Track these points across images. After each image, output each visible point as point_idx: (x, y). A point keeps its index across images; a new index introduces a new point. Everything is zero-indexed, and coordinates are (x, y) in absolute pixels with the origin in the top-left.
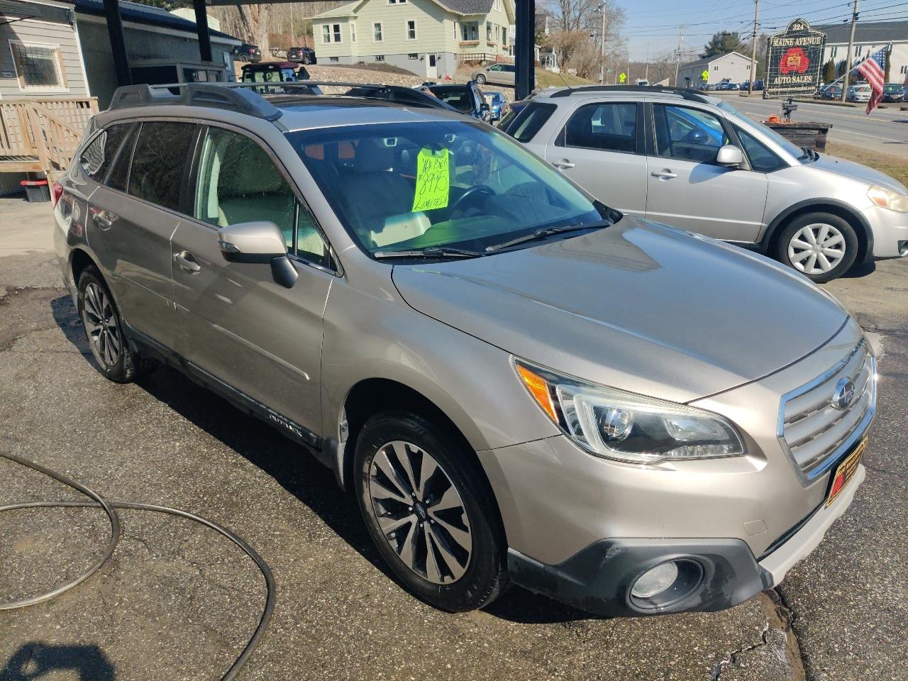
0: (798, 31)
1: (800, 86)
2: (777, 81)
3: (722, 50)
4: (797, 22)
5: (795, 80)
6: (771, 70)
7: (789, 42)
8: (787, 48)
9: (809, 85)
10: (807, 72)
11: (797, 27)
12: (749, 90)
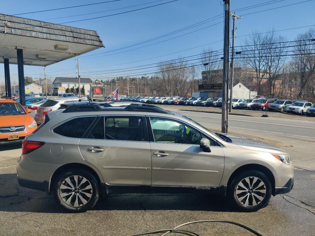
0: (97, 83)
1: (100, 97)
2: (94, 96)
3: (27, 82)
4: (97, 80)
5: (99, 96)
6: (92, 93)
7: (95, 85)
8: (95, 87)
9: (102, 97)
10: (101, 94)
11: (97, 82)
12: (46, 96)
